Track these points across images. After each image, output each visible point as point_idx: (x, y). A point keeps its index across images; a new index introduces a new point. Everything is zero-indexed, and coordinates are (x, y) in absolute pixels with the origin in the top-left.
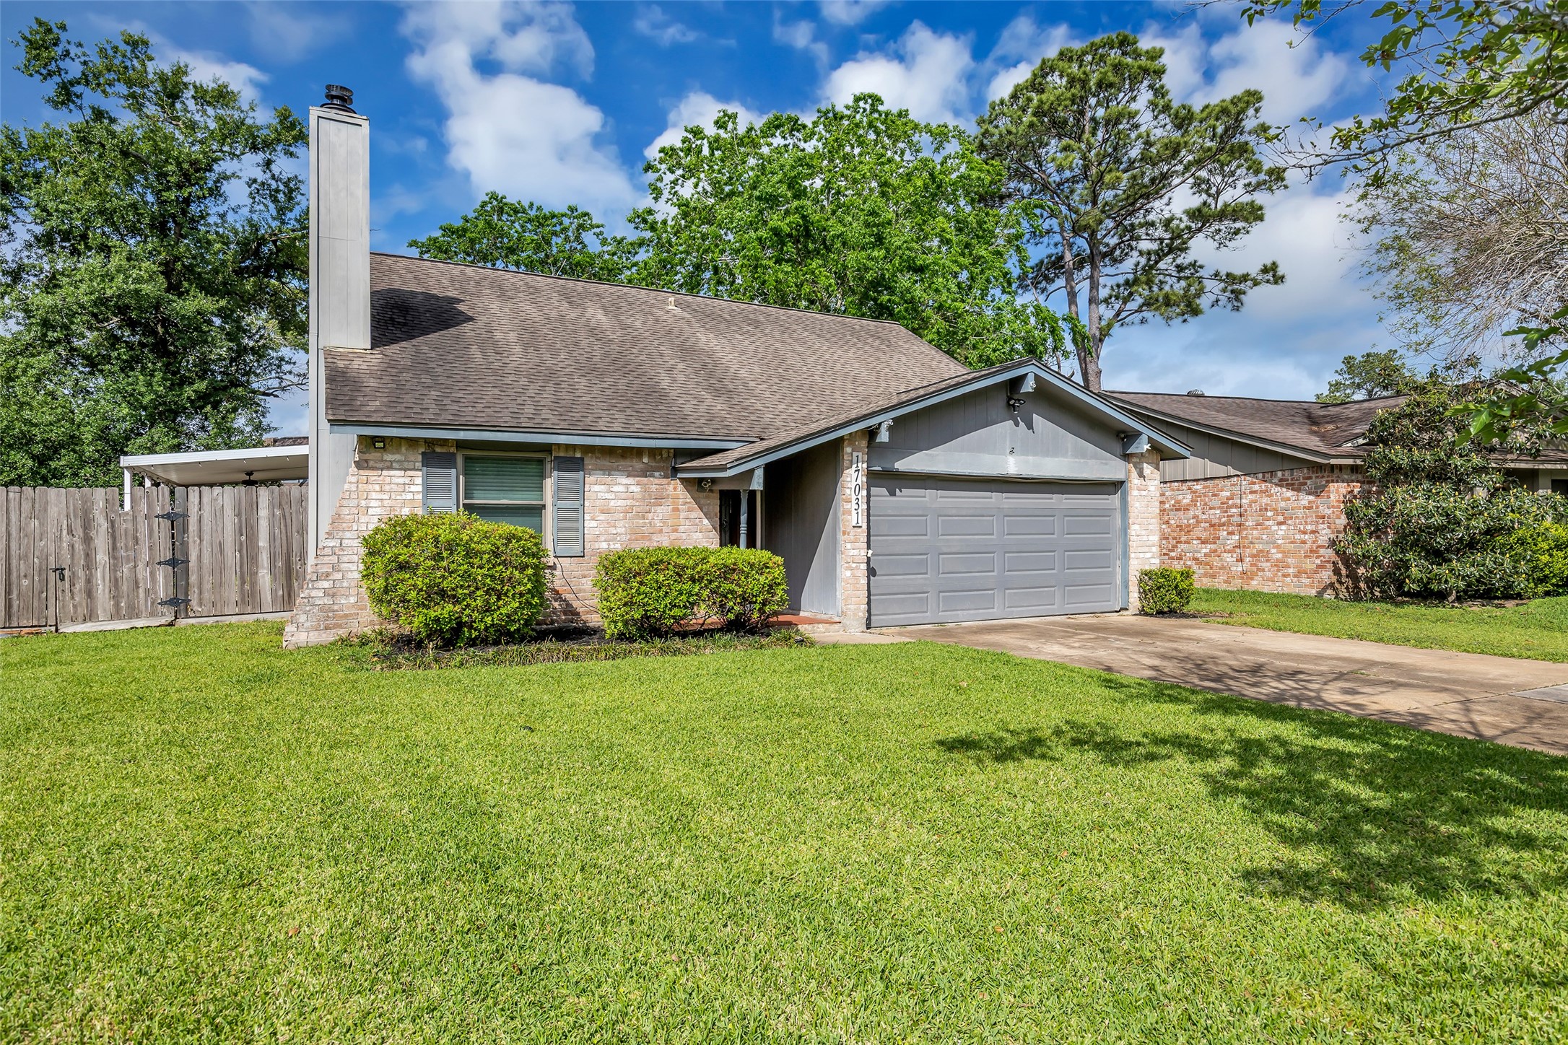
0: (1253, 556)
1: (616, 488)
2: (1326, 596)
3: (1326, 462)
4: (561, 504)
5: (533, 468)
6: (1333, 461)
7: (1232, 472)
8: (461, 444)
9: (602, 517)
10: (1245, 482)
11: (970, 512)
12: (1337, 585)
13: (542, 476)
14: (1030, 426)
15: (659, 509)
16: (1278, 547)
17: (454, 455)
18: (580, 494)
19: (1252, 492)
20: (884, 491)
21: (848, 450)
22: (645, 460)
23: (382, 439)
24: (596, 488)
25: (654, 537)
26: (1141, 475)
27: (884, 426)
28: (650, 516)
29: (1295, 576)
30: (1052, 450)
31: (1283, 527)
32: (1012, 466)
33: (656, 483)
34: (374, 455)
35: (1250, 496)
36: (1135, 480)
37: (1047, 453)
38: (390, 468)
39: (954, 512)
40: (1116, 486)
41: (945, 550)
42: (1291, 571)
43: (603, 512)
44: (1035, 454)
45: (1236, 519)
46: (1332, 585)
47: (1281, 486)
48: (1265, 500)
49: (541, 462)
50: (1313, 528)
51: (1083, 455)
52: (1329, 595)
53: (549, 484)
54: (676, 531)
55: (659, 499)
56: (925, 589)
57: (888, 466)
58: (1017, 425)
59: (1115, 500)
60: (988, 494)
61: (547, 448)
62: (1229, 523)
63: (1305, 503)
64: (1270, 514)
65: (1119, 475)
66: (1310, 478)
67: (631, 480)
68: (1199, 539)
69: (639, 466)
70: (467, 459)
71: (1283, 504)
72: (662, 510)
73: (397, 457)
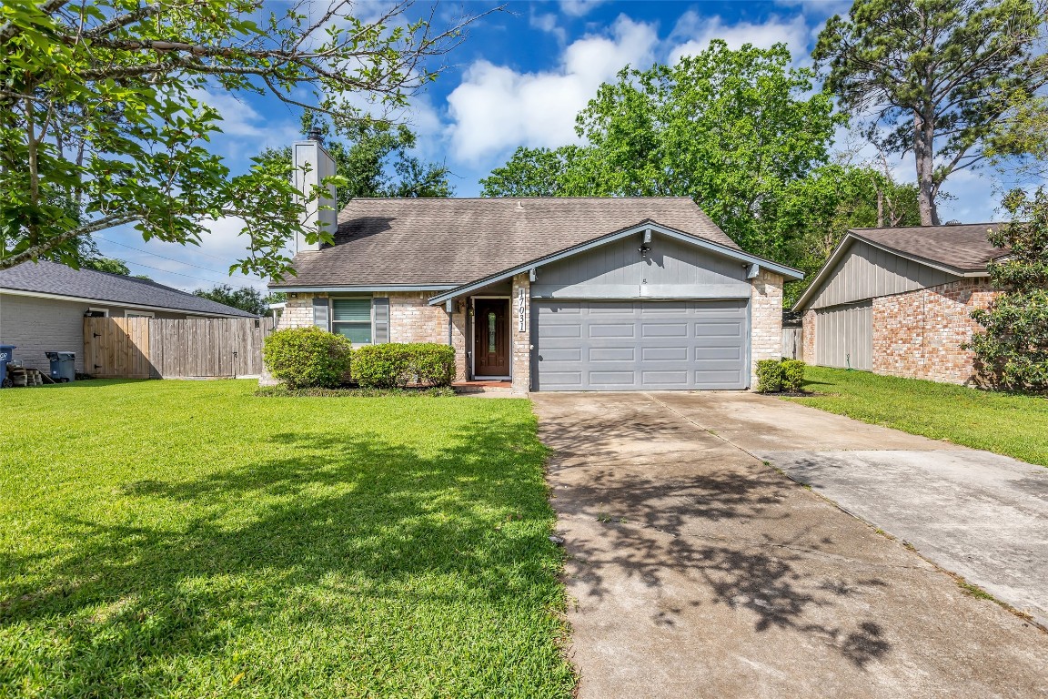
0: (930, 353)
1: (406, 313)
2: (969, 386)
3: (962, 275)
4: (378, 322)
5: (366, 304)
6: (966, 275)
7: (920, 286)
8: (331, 294)
9: (399, 328)
10: (926, 293)
11: (614, 322)
12: (978, 377)
13: (370, 307)
14: (661, 264)
15: (430, 323)
16: (943, 345)
17: (328, 300)
18: (387, 315)
19: (931, 302)
20: (549, 310)
21: (517, 287)
22: (422, 297)
23: (296, 294)
24: (395, 313)
25: (428, 338)
26: (763, 292)
27: (531, 271)
28: (425, 327)
29: (952, 369)
30: (685, 279)
31: (946, 330)
32: (646, 292)
33: (428, 310)
34: (293, 301)
35: (929, 305)
36: (756, 296)
37: (677, 281)
38: (300, 306)
39: (601, 322)
40: (743, 302)
41: (594, 346)
42: (950, 365)
43: (399, 325)
44: (665, 282)
45: (921, 323)
46: (973, 378)
47: (945, 296)
48: (937, 308)
49: (369, 300)
50: (963, 330)
51: (709, 281)
52: (972, 386)
53: (373, 311)
54: (439, 335)
55: (430, 318)
56: (578, 369)
57: (546, 295)
58: (650, 264)
59: (742, 312)
60: (630, 310)
61: (371, 294)
62: (917, 327)
63: (959, 309)
64: (939, 319)
65: (745, 294)
66: (962, 289)
67: (414, 309)
68: (902, 339)
69: (418, 301)
70: (335, 301)
71: (946, 311)
72: (431, 324)
73: (303, 301)
